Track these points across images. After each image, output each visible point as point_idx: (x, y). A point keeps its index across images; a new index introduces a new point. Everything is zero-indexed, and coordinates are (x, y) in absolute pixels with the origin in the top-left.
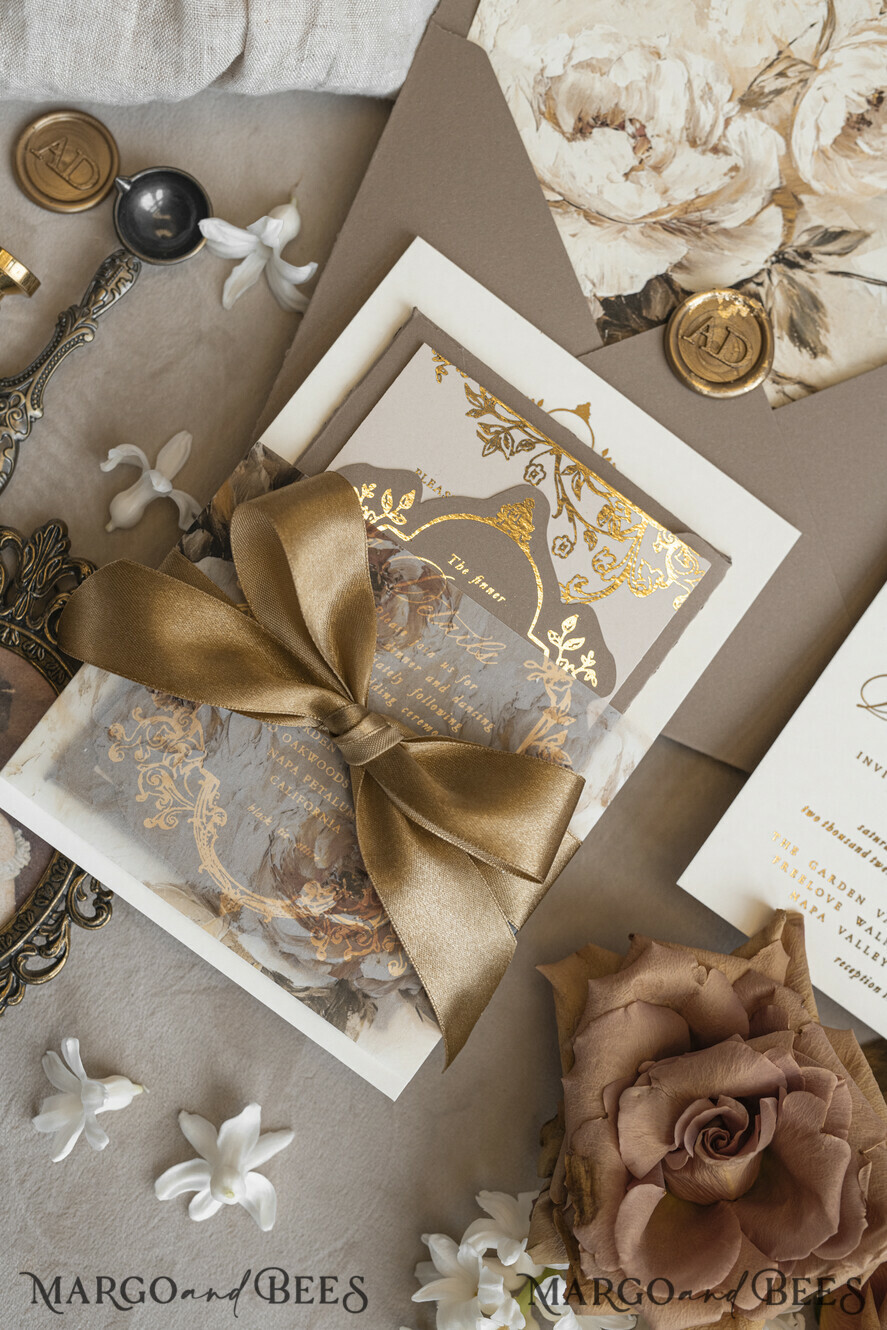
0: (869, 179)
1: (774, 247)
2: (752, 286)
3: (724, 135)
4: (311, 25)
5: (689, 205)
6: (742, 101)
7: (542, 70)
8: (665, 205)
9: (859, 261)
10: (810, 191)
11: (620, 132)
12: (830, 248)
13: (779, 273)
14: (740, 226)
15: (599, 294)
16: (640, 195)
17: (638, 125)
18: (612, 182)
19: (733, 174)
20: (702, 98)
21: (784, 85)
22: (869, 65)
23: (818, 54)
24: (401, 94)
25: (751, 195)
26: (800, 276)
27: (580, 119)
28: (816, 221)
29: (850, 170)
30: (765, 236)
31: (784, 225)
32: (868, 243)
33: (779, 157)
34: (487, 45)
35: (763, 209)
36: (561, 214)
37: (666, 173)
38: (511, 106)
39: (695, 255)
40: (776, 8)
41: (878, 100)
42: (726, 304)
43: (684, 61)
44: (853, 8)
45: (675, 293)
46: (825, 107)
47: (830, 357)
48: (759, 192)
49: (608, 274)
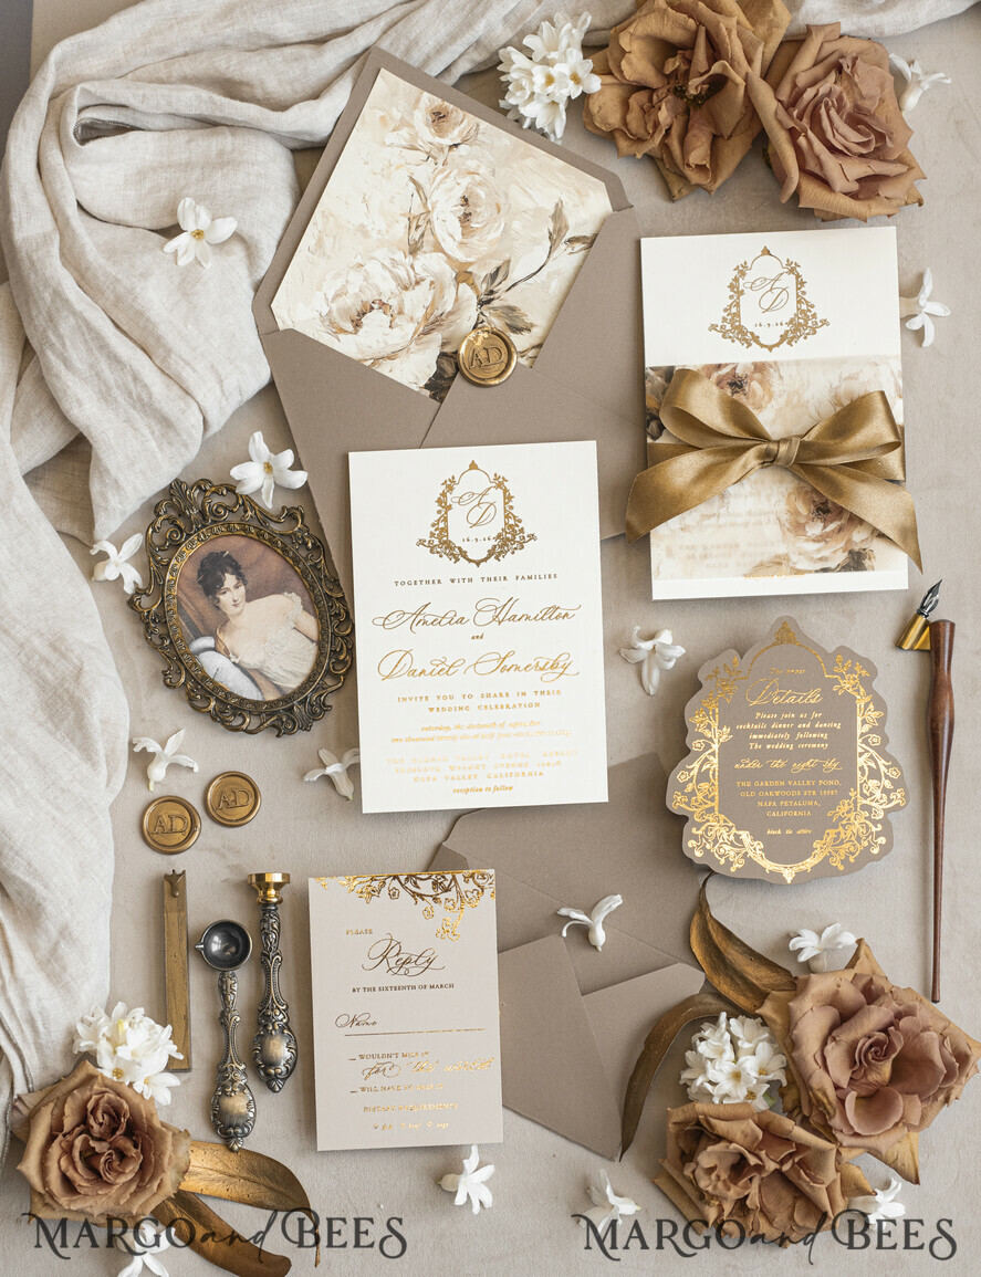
0: (489, 238)
1: (475, 301)
3: (416, 273)
4: (221, 382)
5: (426, 315)
6: (410, 253)
7: (320, 315)
8: (416, 325)
9: (515, 275)
10: (471, 264)
11: (373, 311)
12: (498, 280)
14: (454, 305)
15: (423, 384)
16: (402, 330)
17: (378, 302)
18: (387, 335)
19: (433, 286)
20: (393, 267)
21: (422, 231)
22: (451, 189)
23: (425, 205)
24: (274, 377)
25: (447, 287)
26: (495, 303)
27: (352, 321)
28: (483, 274)
29: (478, 240)
30: (467, 300)
31: (471, 288)
32: (512, 264)
33: (445, 262)
34: (290, 325)
35: (457, 290)
36: (378, 367)
37: (405, 312)
38: (321, 341)
39: (446, 334)
40: (391, 202)
41: (466, 200)
42: (476, 338)
43: (374, 258)
44: (423, 173)
45: (451, 357)
46: (446, 224)
47: (536, 326)
48: (450, 284)
49: (418, 374)
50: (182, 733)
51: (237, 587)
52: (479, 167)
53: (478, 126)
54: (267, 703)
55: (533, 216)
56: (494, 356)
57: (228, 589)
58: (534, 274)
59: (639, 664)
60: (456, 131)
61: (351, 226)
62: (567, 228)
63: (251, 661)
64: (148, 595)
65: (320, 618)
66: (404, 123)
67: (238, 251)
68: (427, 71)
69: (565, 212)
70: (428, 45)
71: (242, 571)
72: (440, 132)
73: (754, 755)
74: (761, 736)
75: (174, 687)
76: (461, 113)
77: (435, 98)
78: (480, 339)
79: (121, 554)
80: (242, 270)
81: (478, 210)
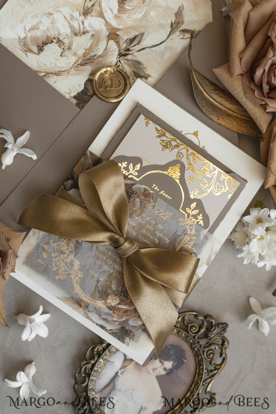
0: (135, 17)
1: (117, 52)
2: (116, 68)
3: (84, 27)
5: (85, 54)
6: (84, 14)
7: (19, 38)
8: (77, 58)
9: (146, 42)
10: (119, 30)
11: (53, 44)
12: (134, 44)
13: (123, 60)
14: (103, 52)
15: (72, 96)
16: (68, 59)
17: (57, 39)
18: (58, 60)
19: (93, 37)
20: (71, 20)
21: (94, 2)
25: (102, 41)
26: (129, 57)
27: (38, 46)
28: (126, 38)
29: (127, 17)
30: (113, 51)
31: (117, 44)
32: (145, 36)
33: (104, 25)
35: (107, 43)
36: (48, 78)
37: (73, 48)
38: (15, 54)
43: (60, 12)
46: (110, 2)
47: (151, 77)
48: (104, 39)
49: (71, 88)
55: (163, 11)
58: (157, 45)
62: (183, 23)
69: (183, 12)
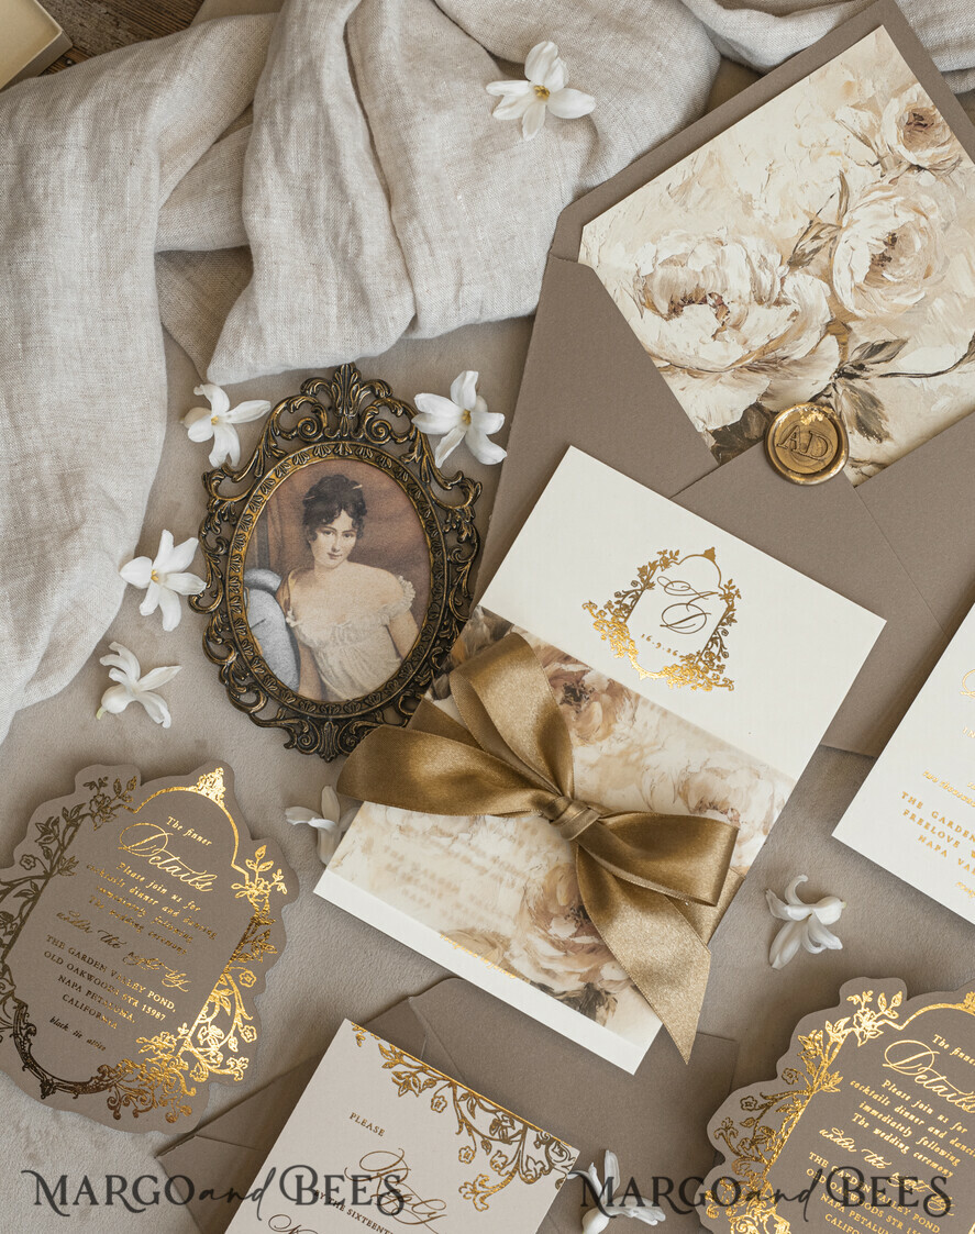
0: (897, 300)
1: (835, 365)
2: (823, 399)
3: (782, 291)
5: (765, 348)
6: (790, 263)
7: (638, 272)
8: (747, 352)
9: (903, 363)
10: (856, 318)
11: (704, 306)
12: (877, 357)
13: (842, 385)
14: (806, 356)
15: (709, 429)
16: (727, 349)
17: (716, 297)
18: (704, 343)
19: (795, 318)
20: (760, 267)
21: (819, 245)
22: (881, 216)
23: (840, 217)
24: (538, 313)
25: (810, 331)
26: (858, 383)
27: (672, 302)
28: (864, 340)
29: (882, 296)
30: (827, 359)
31: (840, 348)
32: (906, 347)
33: (826, 299)
34: (593, 263)
35: (821, 340)
36: (670, 376)
37: (743, 329)
38: (619, 305)
39: (774, 385)
40: (801, 188)
41: (893, 240)
42: (806, 414)
43: (741, 243)
44: (860, 177)
45: (766, 415)
46: (853, 254)
47: (892, 439)
48: (817, 327)
49: (713, 412)
50: (176, 670)
51: (346, 534)
52: (933, 209)
53: (960, 160)
54: (296, 697)
55: (964, 306)
56: (816, 448)
57: (335, 531)
58: (927, 376)
59: (780, 923)
60: (930, 152)
61: (736, 189)
63: (310, 632)
64: (234, 481)
65: (424, 634)
66: (870, 105)
67: (580, 141)
68: (936, 60)
70: (953, 31)
71: (363, 518)
72: (909, 141)
73: (852, 1131)
74: (874, 1112)
75: (197, 611)
76: (948, 133)
77: (927, 97)
78: (811, 418)
79: (232, 412)
80: (574, 165)
81: (903, 260)
